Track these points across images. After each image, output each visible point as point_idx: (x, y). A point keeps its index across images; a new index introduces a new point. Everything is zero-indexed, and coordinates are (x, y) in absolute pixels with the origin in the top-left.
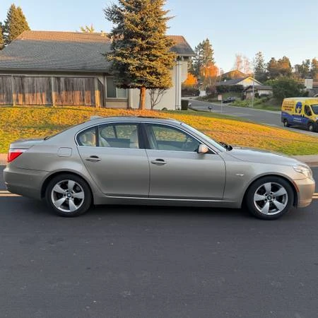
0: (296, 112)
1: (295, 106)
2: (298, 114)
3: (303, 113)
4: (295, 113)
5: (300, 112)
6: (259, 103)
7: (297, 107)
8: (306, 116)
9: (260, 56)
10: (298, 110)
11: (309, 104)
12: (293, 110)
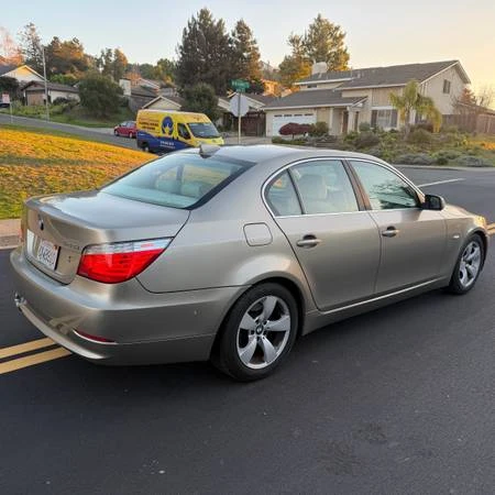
0: (164, 132)
1: (160, 124)
2: (167, 135)
3: (175, 134)
4: (161, 134)
5: (171, 133)
6: (58, 113)
7: (164, 125)
8: (181, 139)
9: (33, 30)
10: (167, 129)
11: (185, 122)
12: (159, 129)
